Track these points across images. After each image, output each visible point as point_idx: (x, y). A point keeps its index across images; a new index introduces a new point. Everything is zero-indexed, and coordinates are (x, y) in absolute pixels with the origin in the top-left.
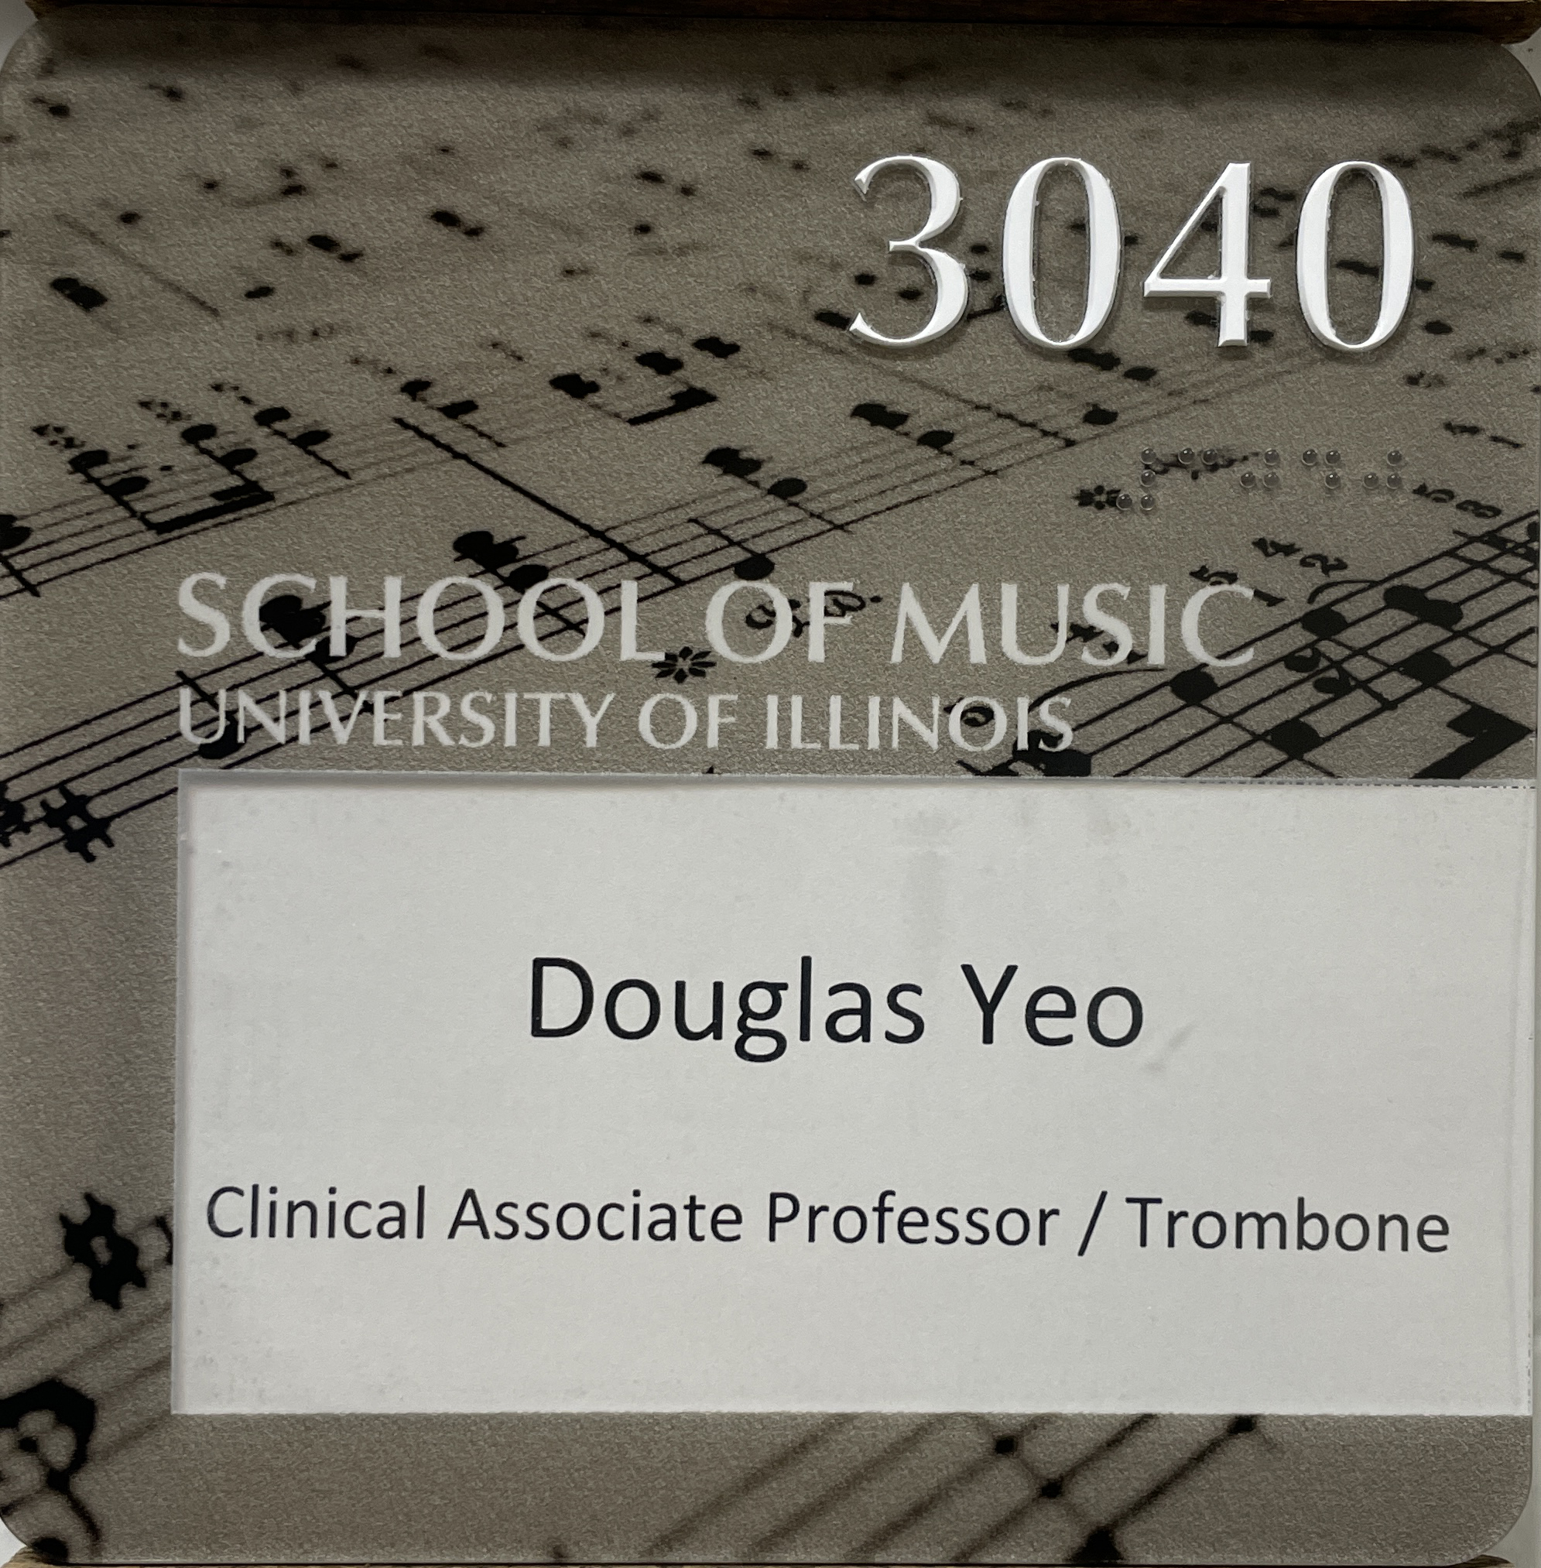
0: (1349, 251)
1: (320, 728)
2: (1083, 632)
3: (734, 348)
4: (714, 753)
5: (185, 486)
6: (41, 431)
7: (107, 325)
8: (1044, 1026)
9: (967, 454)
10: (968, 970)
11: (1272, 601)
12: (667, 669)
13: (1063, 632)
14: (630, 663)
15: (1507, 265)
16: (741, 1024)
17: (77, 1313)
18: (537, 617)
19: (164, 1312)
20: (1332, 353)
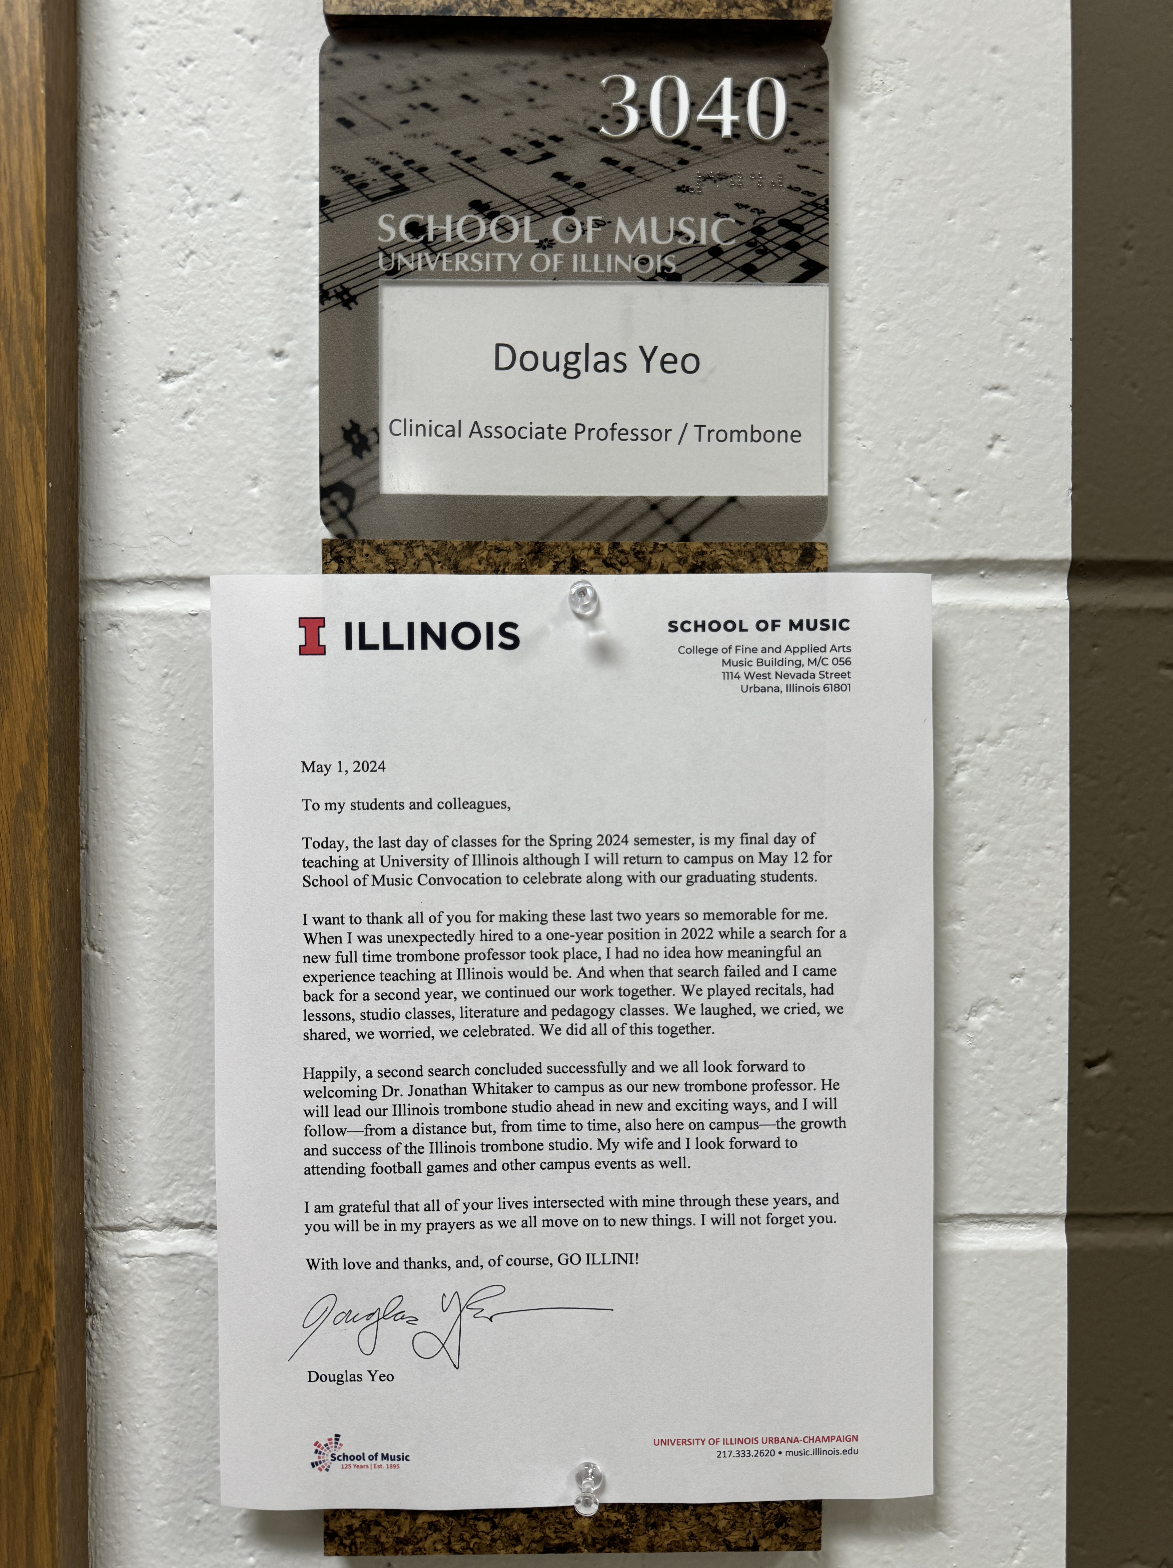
0: (765, 108)
1: (425, 265)
2: (679, 234)
3: (561, 139)
4: (555, 273)
5: (381, 186)
6: (333, 168)
7: (355, 133)
8: (667, 367)
9: (639, 174)
10: (641, 348)
11: (741, 223)
12: (540, 245)
13: (672, 234)
14: (527, 243)
15: (817, 113)
16: (566, 366)
17: (348, 459)
18: (497, 228)
19: (377, 460)
20: (759, 141)
